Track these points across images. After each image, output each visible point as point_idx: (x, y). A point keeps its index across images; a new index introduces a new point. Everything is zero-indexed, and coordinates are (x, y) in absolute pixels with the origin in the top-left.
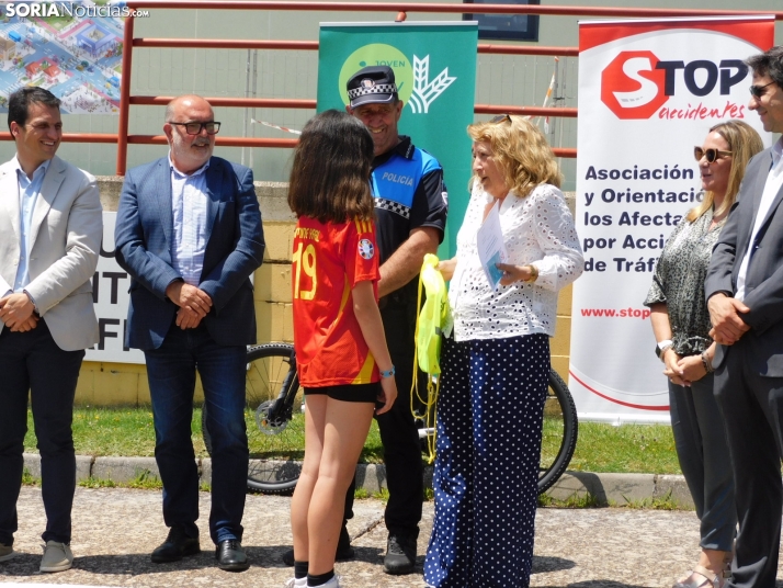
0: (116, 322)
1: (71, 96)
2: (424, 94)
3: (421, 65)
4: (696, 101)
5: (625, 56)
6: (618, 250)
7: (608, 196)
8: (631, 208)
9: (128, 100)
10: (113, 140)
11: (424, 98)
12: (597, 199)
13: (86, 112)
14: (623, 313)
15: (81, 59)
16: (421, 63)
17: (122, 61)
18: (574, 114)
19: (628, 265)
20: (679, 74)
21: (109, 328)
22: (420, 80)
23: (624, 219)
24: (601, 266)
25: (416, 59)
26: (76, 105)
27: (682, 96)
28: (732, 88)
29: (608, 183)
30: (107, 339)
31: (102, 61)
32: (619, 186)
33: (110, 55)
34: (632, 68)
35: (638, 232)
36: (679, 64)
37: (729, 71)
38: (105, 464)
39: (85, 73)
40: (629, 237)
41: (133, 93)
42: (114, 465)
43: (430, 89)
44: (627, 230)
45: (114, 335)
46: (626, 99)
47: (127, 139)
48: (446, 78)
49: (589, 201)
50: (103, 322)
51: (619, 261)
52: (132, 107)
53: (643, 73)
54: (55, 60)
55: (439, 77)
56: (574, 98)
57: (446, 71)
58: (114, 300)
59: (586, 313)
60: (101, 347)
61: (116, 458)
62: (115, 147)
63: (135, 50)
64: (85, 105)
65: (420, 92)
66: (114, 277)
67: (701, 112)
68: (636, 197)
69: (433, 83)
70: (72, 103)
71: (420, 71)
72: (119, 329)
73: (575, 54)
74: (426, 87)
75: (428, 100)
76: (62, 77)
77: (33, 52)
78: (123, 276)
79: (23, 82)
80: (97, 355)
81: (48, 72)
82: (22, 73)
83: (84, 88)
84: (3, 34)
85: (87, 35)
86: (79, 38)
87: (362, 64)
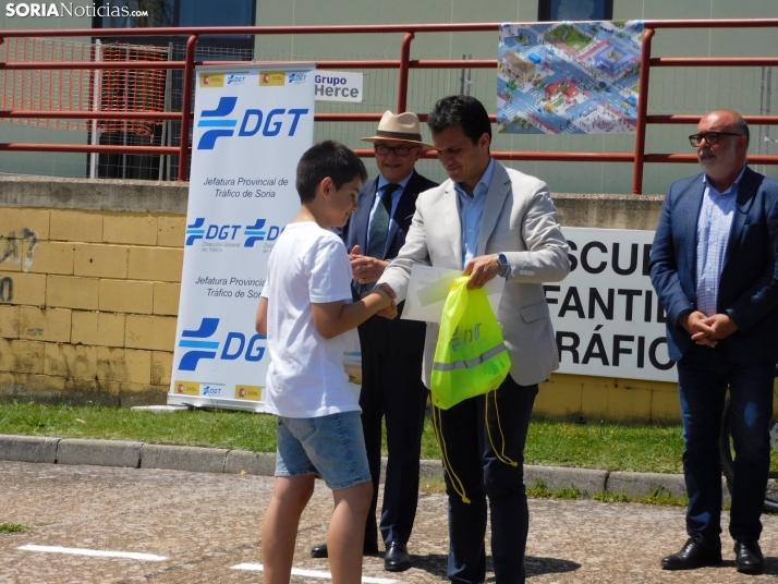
0: (631, 338)
1: (589, 116)
9: (645, 119)
10: (630, 159)
13: (603, 132)
15: (599, 79)
17: (639, 81)
21: (623, 345)
26: (594, 124)
30: (622, 356)
31: (619, 81)
33: (628, 75)
38: (620, 479)
39: (603, 93)
41: (650, 112)
42: (629, 481)
45: (629, 351)
47: (643, 158)
50: (618, 339)
52: (648, 126)
54: (574, 81)
58: (629, 317)
60: (616, 362)
61: (631, 473)
62: (632, 166)
63: (653, 70)
64: (602, 125)
66: (630, 294)
70: (589, 123)
72: (634, 346)
76: (580, 98)
77: (551, 73)
78: (639, 293)
79: (543, 104)
80: (610, 371)
81: (566, 93)
82: (542, 95)
83: (601, 108)
84: (523, 57)
85: (605, 55)
86: (597, 59)
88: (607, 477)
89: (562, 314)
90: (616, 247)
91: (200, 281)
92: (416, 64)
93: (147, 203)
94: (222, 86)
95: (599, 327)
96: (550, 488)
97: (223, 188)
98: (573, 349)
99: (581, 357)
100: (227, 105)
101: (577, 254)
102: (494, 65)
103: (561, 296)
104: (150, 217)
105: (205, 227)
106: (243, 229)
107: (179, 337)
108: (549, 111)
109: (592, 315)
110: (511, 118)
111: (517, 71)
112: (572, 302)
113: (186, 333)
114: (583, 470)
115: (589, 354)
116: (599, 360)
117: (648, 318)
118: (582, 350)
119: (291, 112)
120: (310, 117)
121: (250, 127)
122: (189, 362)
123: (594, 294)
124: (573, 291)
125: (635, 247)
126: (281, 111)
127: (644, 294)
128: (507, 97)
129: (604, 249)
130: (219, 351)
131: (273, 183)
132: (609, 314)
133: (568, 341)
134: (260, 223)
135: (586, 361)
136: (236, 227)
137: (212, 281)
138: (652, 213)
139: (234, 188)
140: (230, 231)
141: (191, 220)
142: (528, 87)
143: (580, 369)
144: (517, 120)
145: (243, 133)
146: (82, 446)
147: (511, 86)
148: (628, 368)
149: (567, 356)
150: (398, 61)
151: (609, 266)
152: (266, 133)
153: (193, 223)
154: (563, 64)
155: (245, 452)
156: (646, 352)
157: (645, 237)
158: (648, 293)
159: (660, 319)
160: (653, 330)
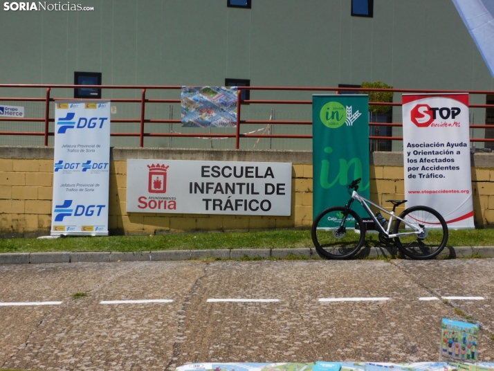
0: (242, 200)
1: (218, 121)
2: (351, 119)
3: (349, 109)
4: (444, 121)
5: (418, 106)
6: (420, 171)
7: (416, 153)
8: (423, 157)
9: (240, 122)
10: (235, 136)
12: (412, 154)
13: (223, 126)
14: (423, 192)
15: (221, 108)
17: (237, 108)
18: (402, 126)
19: (424, 176)
20: (437, 112)
21: (239, 203)
22: (349, 114)
23: (421, 160)
24: (414, 176)
25: (347, 107)
26: (220, 124)
27: (438, 119)
28: (456, 117)
29: (415, 149)
30: (238, 207)
31: (229, 108)
32: (419, 149)
33: (233, 105)
34: (421, 110)
35: (426, 165)
36: (437, 109)
37: (454, 111)
38: (276, 251)
39: (222, 113)
40: (423, 167)
41: (241, 119)
42: (279, 252)
43: (353, 117)
44: (422, 164)
45: (241, 205)
46: (420, 120)
48: (358, 114)
49: (409, 155)
50: (237, 201)
51: (420, 175)
52: (241, 125)
53: (425, 112)
54: (211, 108)
55: (356, 113)
56: (401, 120)
57: (358, 111)
58: (241, 192)
59: (410, 192)
60: (236, 209)
61: (278, 249)
62: (235, 139)
64: (223, 124)
65: (349, 118)
66: (241, 185)
67: (446, 125)
68: (425, 153)
69: (354, 115)
70: (218, 123)
71: (349, 111)
72: (243, 203)
73: (401, 105)
74: (351, 117)
75: (352, 121)
76: (214, 114)
77: (202, 105)
78: (244, 184)
79: (199, 116)
80: (235, 213)
81: (208, 112)
82: (199, 113)
83: (222, 118)
84: (191, 99)
85: (224, 99)
86: (220, 100)
87: (328, 109)
88: (271, 251)
89: (215, 193)
90: (235, 168)
91: (63, 185)
92: (147, 101)
93: (34, 155)
94: (68, 108)
95: (229, 197)
96: (250, 257)
97: (70, 148)
98: (220, 205)
99: (223, 208)
100: (70, 116)
101: (220, 171)
102: (180, 102)
103: (214, 186)
104: (35, 161)
105: (63, 164)
106: (81, 164)
107: (54, 208)
108: (202, 119)
109: (227, 193)
110: (187, 121)
111: (189, 104)
112: (219, 188)
113: (57, 207)
114: (260, 249)
115: (226, 207)
116: (230, 209)
117: (248, 193)
118: (223, 205)
119: (100, 119)
120: (109, 120)
121: (82, 124)
122: (59, 218)
123: (227, 185)
124: (219, 184)
125: (242, 168)
126: (96, 119)
127: (246, 184)
128: (185, 114)
129: (230, 169)
130: (73, 213)
131: (93, 146)
132: (233, 192)
133: (217, 203)
134: (89, 162)
135: (225, 209)
136: (78, 164)
137: (68, 185)
138: (247, 156)
139: (76, 149)
140: (75, 165)
141: (56, 161)
142: (193, 110)
143: (223, 212)
144: (189, 122)
145: (78, 127)
146: (42, 255)
147: (187, 110)
148: (241, 211)
149: (218, 208)
150: (141, 99)
151: (233, 174)
152: (89, 127)
153: (58, 162)
154: (207, 101)
155: (118, 253)
156: (248, 205)
157: (245, 164)
158: (248, 184)
159: (253, 193)
160: (250, 197)
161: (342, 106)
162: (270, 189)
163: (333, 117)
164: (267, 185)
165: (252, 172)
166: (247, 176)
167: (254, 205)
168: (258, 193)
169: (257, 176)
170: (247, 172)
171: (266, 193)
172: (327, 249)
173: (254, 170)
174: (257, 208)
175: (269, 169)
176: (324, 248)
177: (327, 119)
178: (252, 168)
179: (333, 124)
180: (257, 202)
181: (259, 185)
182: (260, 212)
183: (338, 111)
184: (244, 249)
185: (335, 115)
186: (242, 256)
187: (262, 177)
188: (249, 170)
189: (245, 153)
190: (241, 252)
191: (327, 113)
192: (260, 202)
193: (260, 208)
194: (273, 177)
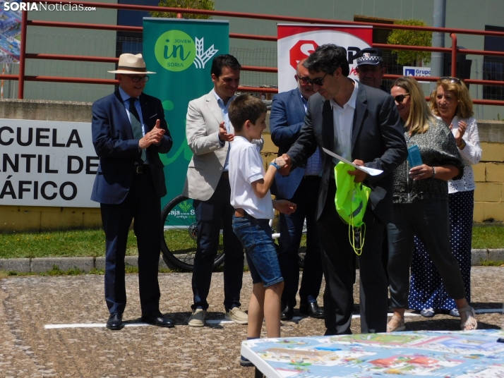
0: (30, 183)
2: (202, 58)
3: (199, 43)
5: (301, 43)
9: (25, 56)
10: (17, 79)
11: (202, 60)
16: (199, 42)
18: (276, 71)
21: (25, 186)
22: (199, 51)
25: (197, 39)
28: (354, 61)
30: (24, 193)
31: (7, 33)
33: (12, 29)
34: (305, 49)
37: (352, 53)
41: (28, 51)
43: (205, 55)
45: (28, 190)
47: (24, 78)
48: (213, 50)
50: (21, 183)
52: (26, 60)
53: (310, 52)
55: (209, 49)
57: (213, 46)
58: (28, 170)
60: (21, 197)
62: (18, 83)
63: (29, 27)
65: (200, 57)
66: (28, 157)
69: (206, 52)
71: (199, 46)
72: (31, 187)
73: (276, 40)
74: (203, 55)
75: (204, 61)
78: (34, 156)
80: (17, 202)
87: (168, 41)
88: (95, 260)
90: (19, 130)
95: (9, 177)
96: (62, 269)
109: (5, 170)
114: (77, 258)
115: (4, 193)
116: (10, 196)
117: (40, 171)
123: (6, 157)
125: (31, 130)
127: (37, 156)
129: (11, 131)
132: (16, 169)
135: (1, 197)
138: (38, 110)
151: (15, 140)
156: (39, 190)
157: (36, 124)
158: (40, 157)
159: (48, 171)
160: (43, 177)
161: (190, 38)
162: (75, 165)
163: (174, 54)
164: (70, 158)
165: (47, 137)
166: (38, 144)
167: (50, 190)
168: (56, 172)
169: (55, 144)
170: (39, 137)
171: (70, 171)
172: (181, 257)
173: (50, 134)
174: (55, 195)
175: (75, 132)
176: (176, 256)
177: (166, 56)
178: (48, 130)
179: (176, 65)
180: (55, 186)
181: (58, 158)
182: (59, 202)
183: (183, 44)
184: (51, 258)
185: (178, 51)
186: (50, 269)
187: (62, 145)
188: (42, 133)
189: (36, 106)
190: (48, 262)
191: (166, 48)
192: (59, 186)
193: (59, 195)
194: (80, 146)
